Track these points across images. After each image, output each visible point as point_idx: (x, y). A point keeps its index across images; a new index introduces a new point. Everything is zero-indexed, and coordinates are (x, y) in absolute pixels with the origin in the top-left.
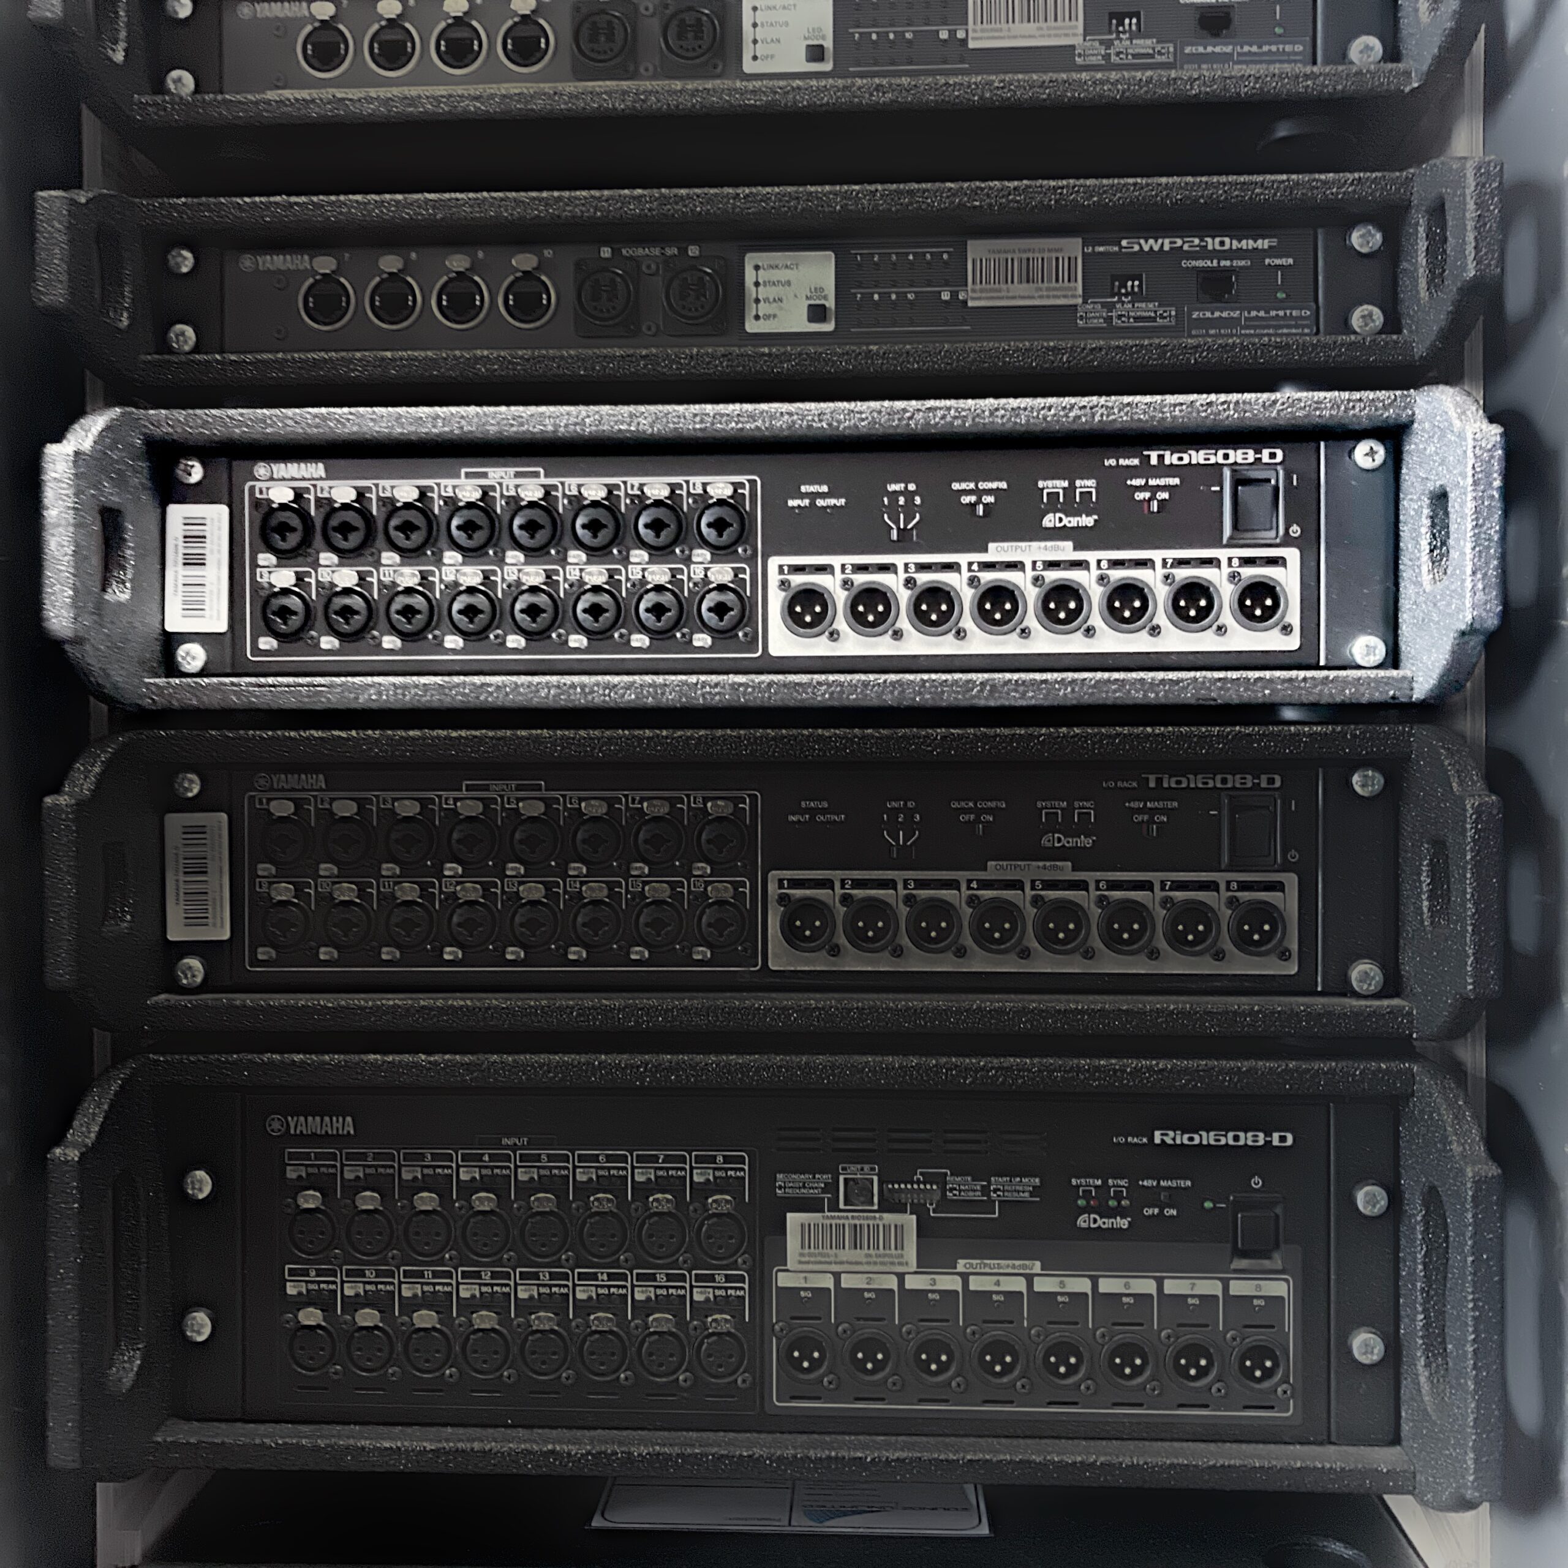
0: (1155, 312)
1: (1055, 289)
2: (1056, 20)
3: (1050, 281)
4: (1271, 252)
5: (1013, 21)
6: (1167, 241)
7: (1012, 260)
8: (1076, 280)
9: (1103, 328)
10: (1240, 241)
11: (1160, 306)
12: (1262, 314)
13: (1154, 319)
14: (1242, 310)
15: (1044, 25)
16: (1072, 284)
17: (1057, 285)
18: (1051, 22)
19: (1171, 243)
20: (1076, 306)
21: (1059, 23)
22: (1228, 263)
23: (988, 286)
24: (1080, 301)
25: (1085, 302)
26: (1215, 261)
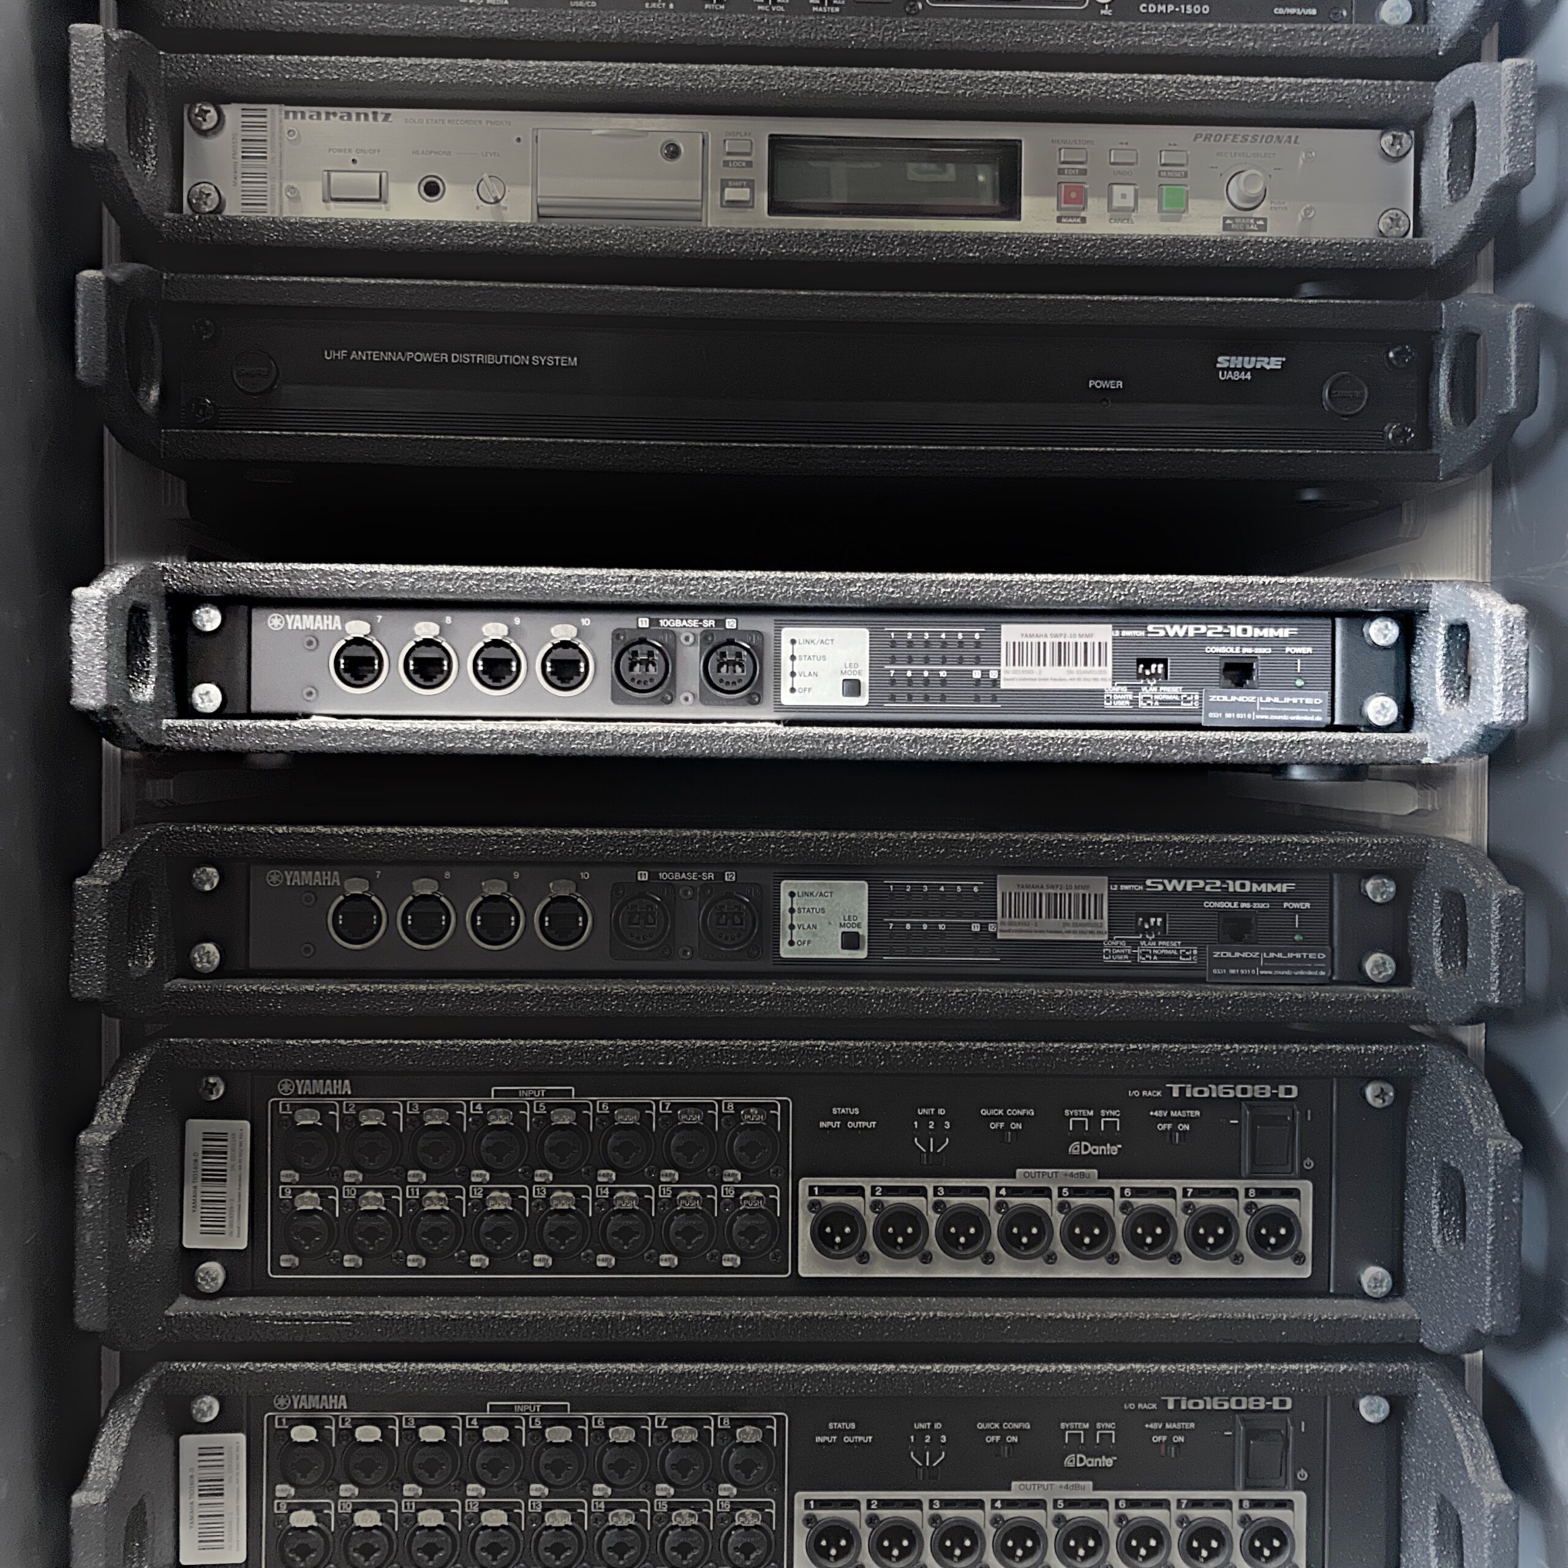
0: (1178, 950)
1: (1081, 925)
2: (1086, 664)
3: (1077, 917)
4: (1289, 896)
5: (1045, 664)
6: (1189, 882)
7: (1041, 895)
8: (1102, 918)
9: (1128, 964)
10: (1259, 884)
11: (1182, 945)
12: (1280, 955)
13: (1176, 958)
14: (1261, 951)
15: (1074, 668)
16: (1098, 921)
17: (1084, 921)
18: (1081, 666)
19: (1194, 884)
20: (1102, 942)
21: (1089, 667)
22: (1248, 905)
23: (1017, 920)
24: (1106, 937)
25: (1111, 938)
26: (1236, 904)
